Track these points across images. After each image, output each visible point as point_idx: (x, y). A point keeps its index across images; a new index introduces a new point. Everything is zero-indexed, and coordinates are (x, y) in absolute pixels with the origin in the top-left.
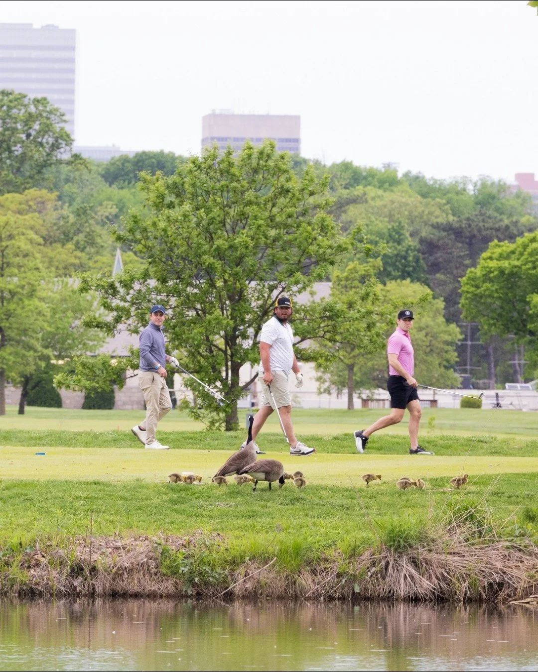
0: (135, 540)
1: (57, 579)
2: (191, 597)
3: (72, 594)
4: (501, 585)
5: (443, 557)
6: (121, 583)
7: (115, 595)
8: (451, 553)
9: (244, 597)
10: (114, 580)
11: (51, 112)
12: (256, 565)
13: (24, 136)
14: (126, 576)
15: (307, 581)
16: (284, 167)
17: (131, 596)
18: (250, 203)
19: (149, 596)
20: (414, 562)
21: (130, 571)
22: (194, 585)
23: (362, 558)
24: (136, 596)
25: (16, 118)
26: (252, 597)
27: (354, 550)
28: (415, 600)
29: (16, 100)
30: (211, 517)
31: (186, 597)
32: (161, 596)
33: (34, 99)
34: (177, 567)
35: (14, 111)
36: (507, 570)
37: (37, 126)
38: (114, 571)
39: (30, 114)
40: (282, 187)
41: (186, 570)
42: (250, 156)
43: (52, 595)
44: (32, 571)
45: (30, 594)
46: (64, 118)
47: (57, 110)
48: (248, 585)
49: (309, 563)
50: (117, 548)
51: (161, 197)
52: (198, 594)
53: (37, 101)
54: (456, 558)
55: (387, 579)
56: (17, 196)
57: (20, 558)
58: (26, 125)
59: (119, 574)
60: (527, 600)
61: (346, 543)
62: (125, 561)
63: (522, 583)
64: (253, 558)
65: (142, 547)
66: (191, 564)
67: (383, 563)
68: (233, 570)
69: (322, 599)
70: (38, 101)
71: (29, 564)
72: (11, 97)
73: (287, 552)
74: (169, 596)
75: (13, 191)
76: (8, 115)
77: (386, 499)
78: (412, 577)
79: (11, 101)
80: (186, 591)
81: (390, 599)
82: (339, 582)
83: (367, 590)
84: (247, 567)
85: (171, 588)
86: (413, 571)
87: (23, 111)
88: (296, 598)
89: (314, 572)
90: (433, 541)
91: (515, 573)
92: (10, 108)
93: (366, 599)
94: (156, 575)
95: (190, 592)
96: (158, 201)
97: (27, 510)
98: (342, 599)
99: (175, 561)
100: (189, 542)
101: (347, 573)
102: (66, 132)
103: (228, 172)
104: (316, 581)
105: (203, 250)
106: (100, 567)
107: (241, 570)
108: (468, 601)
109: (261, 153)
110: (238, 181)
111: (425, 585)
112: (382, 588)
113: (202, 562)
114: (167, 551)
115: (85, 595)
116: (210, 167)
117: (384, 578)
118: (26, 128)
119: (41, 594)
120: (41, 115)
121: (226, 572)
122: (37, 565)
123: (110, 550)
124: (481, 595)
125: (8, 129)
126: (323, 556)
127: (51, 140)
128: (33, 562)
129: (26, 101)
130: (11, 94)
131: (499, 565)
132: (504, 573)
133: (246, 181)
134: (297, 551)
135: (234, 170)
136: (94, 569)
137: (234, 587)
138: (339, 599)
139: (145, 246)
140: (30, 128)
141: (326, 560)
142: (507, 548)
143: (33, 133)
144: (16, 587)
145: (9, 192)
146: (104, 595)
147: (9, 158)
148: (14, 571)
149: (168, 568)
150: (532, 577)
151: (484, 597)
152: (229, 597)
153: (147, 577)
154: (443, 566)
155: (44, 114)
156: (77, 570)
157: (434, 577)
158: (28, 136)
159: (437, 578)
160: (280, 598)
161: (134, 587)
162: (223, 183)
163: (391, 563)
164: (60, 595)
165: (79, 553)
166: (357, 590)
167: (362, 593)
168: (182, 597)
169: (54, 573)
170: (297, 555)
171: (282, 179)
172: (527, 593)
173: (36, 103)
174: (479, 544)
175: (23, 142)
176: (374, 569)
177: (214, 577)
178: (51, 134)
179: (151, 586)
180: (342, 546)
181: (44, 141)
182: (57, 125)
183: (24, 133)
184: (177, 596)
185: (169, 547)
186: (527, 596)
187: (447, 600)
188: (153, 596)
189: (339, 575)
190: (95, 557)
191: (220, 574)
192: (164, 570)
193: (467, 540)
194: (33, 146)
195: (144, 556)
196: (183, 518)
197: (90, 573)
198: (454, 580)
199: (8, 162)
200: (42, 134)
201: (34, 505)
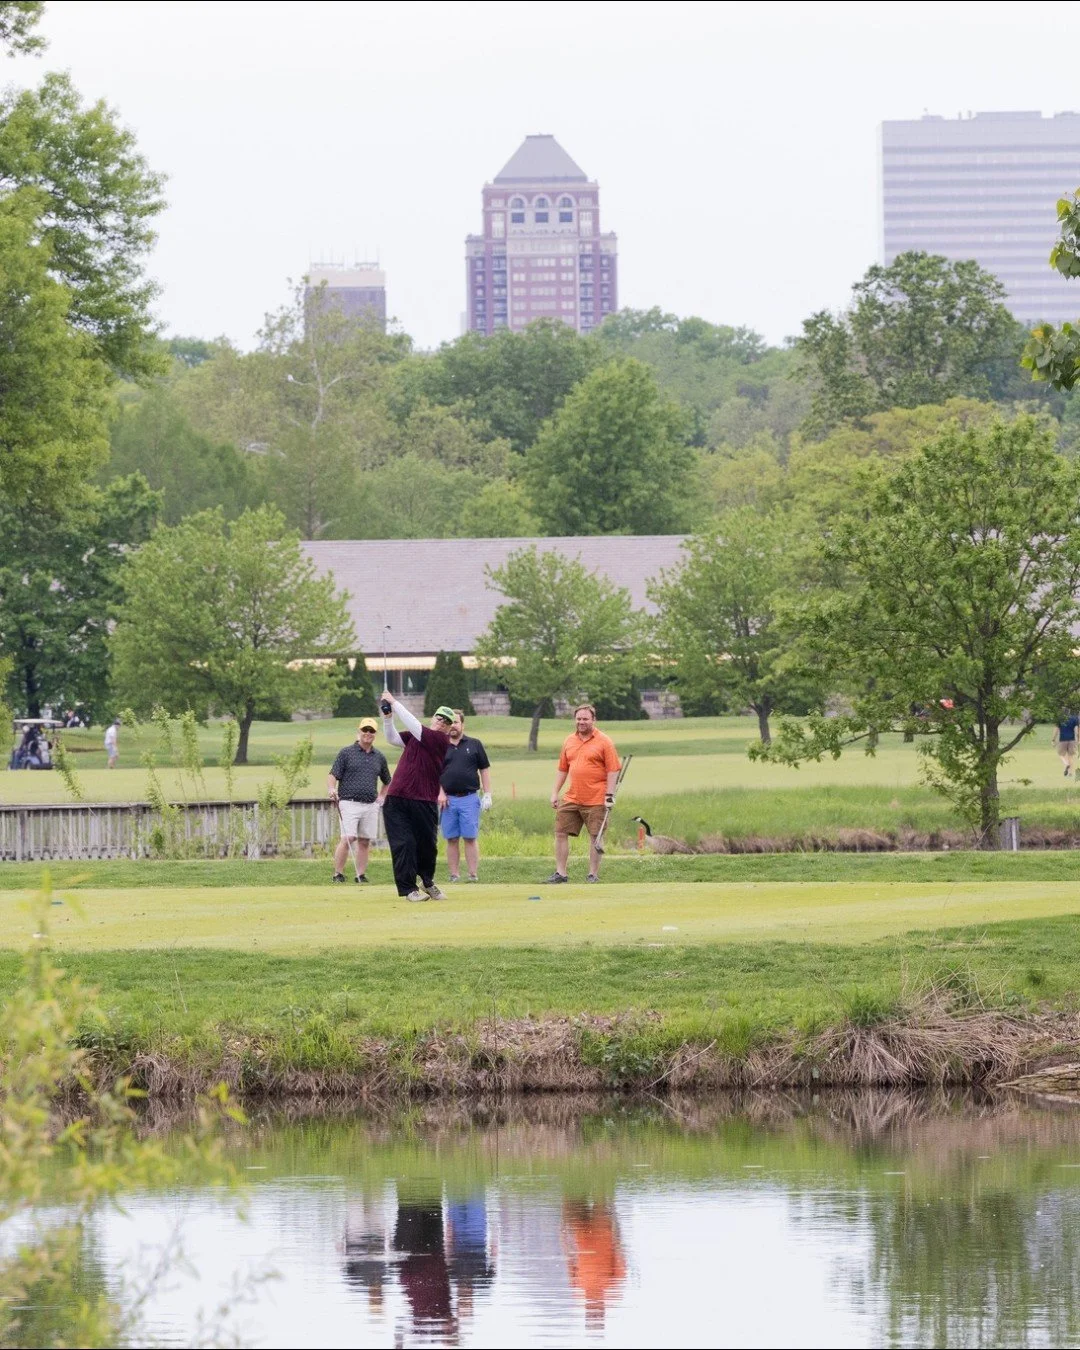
0: (554, 1022)
1: (457, 1072)
2: (617, 1089)
3: (475, 1091)
4: (989, 1064)
5: (918, 1032)
6: (534, 1075)
7: (527, 1090)
8: (929, 1028)
9: (680, 1088)
10: (525, 1072)
11: (982, 282)
12: (695, 1048)
13: (943, 320)
14: (539, 1067)
15: (756, 1067)
16: (1047, 452)
17: (546, 1090)
18: (1001, 503)
19: (566, 1090)
20: (885, 1039)
21: (544, 1061)
22: (621, 1075)
23: (823, 1037)
24: (552, 1090)
25: (929, 293)
26: (689, 1088)
27: (813, 1026)
28: (886, 1085)
29: (930, 265)
30: (654, 990)
31: (612, 1089)
32: (582, 1090)
33: (957, 264)
34: (600, 1054)
35: (928, 283)
36: (997, 1046)
37: (961, 303)
38: (524, 1061)
39: (951, 286)
40: (1046, 479)
41: (610, 1057)
42: (998, 439)
43: (450, 1092)
44: (428, 1065)
45: (425, 1092)
46: (1002, 290)
47: (991, 279)
48: (687, 1073)
49: (759, 1045)
50: (529, 1033)
51: (884, 497)
52: (626, 1085)
53: (961, 267)
54: (937, 1033)
55: (853, 1062)
56: (935, 409)
57: (413, 1048)
58: (947, 303)
59: (530, 1065)
60: (1016, 1082)
61: (804, 1019)
62: (539, 1048)
63: (1013, 1061)
64: (691, 1041)
65: (559, 1031)
66: (618, 1049)
67: (848, 1041)
68: (668, 1056)
69: (773, 1087)
70: (963, 267)
71: (423, 1056)
72: (922, 262)
73: (732, 1032)
74: (591, 1090)
75: (932, 402)
76: (918, 288)
77: (869, 961)
78: (882, 1057)
79: (922, 268)
80: (611, 1083)
81: (855, 1085)
82: (794, 1066)
83: (829, 1074)
84: (685, 1051)
85: (595, 1081)
86: (883, 1051)
87: (941, 283)
88: (743, 1087)
89: (765, 1055)
90: (908, 1013)
91: (1006, 1048)
92: (921, 279)
93: (828, 1086)
94: (575, 1064)
95: (616, 1084)
96: (879, 503)
97: (434, 988)
98: (799, 1086)
99: (597, 1047)
100: (617, 1023)
101: (804, 1055)
102: (1005, 312)
103: (972, 461)
104: (768, 1065)
105: (938, 569)
106: (508, 1057)
107: (678, 1055)
108: (950, 1084)
109: (1015, 434)
110: (987, 472)
111: (898, 1067)
112: (847, 1072)
113: (631, 1048)
114: (589, 1035)
115: (491, 1092)
116: (947, 456)
117: (849, 1060)
118: (946, 307)
119: (437, 1092)
120: (968, 288)
121: (660, 1058)
122: (434, 1056)
123: (522, 1036)
124: (964, 1076)
125: (920, 310)
126: (777, 1035)
127: (984, 324)
128: (430, 1053)
129: (945, 267)
130: (922, 257)
131: (987, 1039)
132: (993, 1049)
133: (998, 472)
134: (745, 1030)
135: (981, 458)
136: (500, 1060)
137: (669, 1076)
138: (795, 1086)
139: (865, 565)
140: (953, 307)
141: (780, 1040)
142: (998, 1019)
143: (958, 314)
144: (408, 1084)
145: (923, 402)
146: (513, 1091)
147: (922, 352)
148: (406, 1064)
149: (589, 1054)
150: (1025, 1053)
151: (969, 1078)
152: (663, 1088)
153: (565, 1067)
154: (919, 1043)
155: (973, 286)
156: (480, 1062)
157: (908, 1057)
158: (951, 318)
159: (913, 1058)
160: (725, 1087)
161: (549, 1080)
162: (966, 475)
163: (857, 1042)
164: (460, 1092)
165: (483, 1041)
166: (816, 1075)
167: (823, 1079)
168: (607, 1089)
169: (455, 1066)
170: (745, 1034)
171: (1047, 468)
172: (1019, 1072)
173: (960, 269)
174: (964, 1015)
175: (943, 327)
176: (836, 1050)
177: (644, 1065)
178: (984, 314)
179: (570, 1078)
180: (799, 1022)
181: (975, 324)
182: (993, 302)
183: (944, 315)
184: (601, 1089)
185: (591, 1031)
186: (1018, 1076)
187: (924, 1084)
188: (572, 1090)
189: (795, 1058)
190: (502, 1045)
191: (651, 1061)
192: (585, 1059)
193: (948, 1011)
194: (957, 334)
195: (560, 1041)
196: (619, 992)
197: (497, 1064)
198: (932, 1060)
199: (922, 358)
200: (970, 314)
201: (444, 981)
